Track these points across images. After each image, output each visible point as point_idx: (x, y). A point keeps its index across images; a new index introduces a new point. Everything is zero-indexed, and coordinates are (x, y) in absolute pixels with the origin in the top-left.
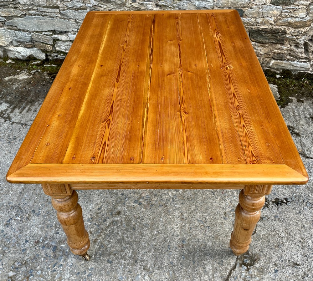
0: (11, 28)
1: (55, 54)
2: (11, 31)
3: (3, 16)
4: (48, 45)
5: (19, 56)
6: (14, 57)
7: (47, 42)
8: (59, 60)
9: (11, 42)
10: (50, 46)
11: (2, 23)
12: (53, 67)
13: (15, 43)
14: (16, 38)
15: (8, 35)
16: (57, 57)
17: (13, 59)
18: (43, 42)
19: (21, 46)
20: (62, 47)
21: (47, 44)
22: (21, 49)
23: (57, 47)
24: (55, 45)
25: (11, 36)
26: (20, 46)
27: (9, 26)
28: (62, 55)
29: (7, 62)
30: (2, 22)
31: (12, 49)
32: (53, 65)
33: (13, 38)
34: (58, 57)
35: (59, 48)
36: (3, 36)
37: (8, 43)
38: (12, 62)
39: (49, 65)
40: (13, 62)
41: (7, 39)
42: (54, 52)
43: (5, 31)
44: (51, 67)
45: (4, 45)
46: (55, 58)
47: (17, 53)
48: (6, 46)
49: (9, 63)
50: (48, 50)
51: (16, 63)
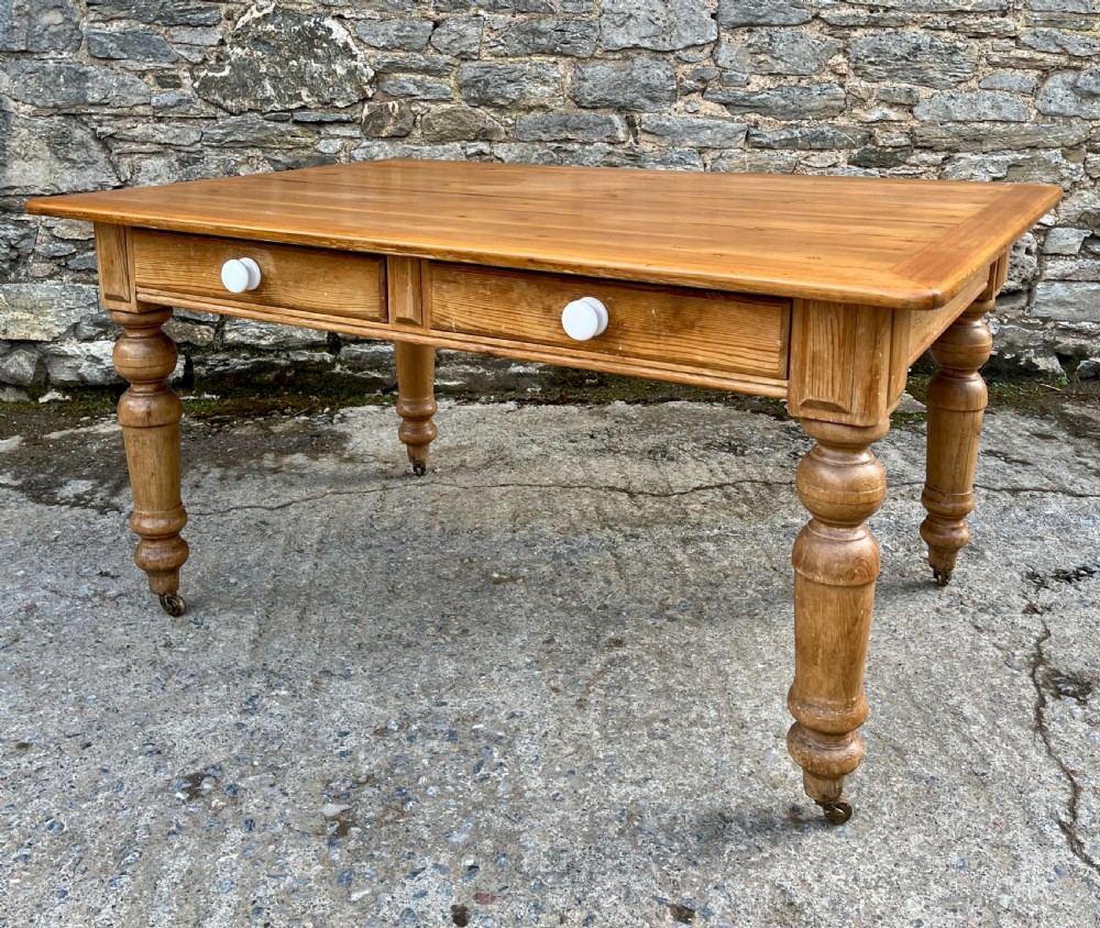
0: (85, 277)
1: (221, 357)
2: (84, 287)
3: (68, 240)
4: (202, 327)
5: (93, 373)
6: (74, 378)
7: (199, 316)
8: (230, 374)
9: (75, 327)
10: (207, 327)
11: (59, 265)
12: (208, 400)
13: (87, 330)
14: (94, 311)
15: (71, 302)
16: (225, 365)
17: (64, 387)
18: (188, 316)
19: (107, 339)
20: (248, 331)
21: (200, 323)
22: (103, 348)
23: (230, 331)
24: (224, 323)
25: (81, 303)
26: (103, 337)
27: (79, 271)
28: (245, 358)
29: (42, 400)
30: (58, 261)
31: (74, 348)
32: (207, 396)
33: (83, 312)
34: (228, 365)
35: (236, 334)
36: (51, 308)
37: (64, 330)
38: (60, 398)
39: (192, 397)
40: (64, 396)
41: (63, 314)
42: (217, 352)
43: (65, 289)
44: (199, 401)
45: (45, 339)
46: (221, 368)
47: (86, 364)
48: (55, 340)
49: (48, 403)
50: (199, 343)
51: (74, 399)
